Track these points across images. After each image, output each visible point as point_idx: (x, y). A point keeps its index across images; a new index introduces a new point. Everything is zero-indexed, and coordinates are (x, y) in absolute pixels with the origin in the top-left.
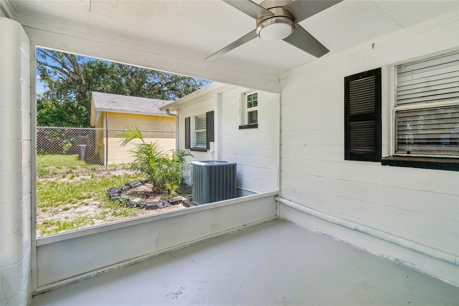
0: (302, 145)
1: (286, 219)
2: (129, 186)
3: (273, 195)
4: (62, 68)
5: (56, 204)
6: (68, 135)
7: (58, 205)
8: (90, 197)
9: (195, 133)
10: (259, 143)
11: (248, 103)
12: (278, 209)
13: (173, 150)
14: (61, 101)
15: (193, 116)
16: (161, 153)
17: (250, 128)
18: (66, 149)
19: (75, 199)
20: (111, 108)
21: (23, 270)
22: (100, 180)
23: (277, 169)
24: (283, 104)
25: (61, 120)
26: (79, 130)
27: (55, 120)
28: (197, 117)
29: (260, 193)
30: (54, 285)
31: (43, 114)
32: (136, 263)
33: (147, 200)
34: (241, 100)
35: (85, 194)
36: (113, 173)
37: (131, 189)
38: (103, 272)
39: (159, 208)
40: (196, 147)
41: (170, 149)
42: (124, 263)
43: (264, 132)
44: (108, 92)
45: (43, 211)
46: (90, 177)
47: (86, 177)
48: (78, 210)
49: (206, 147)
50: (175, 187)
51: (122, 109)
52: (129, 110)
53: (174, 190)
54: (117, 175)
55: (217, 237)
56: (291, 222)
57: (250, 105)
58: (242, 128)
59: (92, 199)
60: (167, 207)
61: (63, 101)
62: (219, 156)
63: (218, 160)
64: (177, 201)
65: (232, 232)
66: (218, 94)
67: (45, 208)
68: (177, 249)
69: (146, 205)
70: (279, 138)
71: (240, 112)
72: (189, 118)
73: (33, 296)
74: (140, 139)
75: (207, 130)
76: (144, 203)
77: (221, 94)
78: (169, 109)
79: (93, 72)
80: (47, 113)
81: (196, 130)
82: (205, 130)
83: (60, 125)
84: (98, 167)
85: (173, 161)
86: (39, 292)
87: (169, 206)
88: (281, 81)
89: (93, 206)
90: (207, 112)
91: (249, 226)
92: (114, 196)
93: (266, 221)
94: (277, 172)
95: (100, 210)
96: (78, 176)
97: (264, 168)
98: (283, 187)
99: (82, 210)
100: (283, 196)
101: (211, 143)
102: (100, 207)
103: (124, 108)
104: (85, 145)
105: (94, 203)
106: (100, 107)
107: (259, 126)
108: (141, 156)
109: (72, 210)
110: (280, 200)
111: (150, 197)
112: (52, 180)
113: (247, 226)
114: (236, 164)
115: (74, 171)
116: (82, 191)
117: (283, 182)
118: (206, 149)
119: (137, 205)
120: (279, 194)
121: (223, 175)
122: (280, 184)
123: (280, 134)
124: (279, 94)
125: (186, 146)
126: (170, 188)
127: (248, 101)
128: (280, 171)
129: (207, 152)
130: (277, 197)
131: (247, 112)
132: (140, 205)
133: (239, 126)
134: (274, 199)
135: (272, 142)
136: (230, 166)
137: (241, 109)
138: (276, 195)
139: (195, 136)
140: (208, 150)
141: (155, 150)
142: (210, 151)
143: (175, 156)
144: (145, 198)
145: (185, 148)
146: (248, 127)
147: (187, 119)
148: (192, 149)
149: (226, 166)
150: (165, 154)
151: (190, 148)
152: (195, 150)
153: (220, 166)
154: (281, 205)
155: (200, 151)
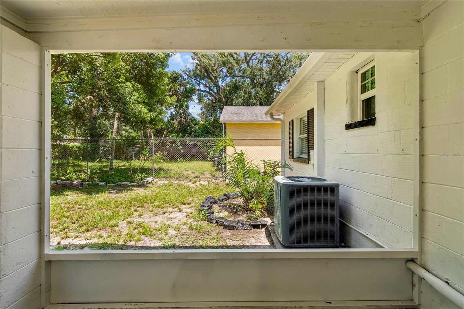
3: (407, 258)
4: (209, 91)
5: (163, 206)
7: (163, 208)
9: (299, 140)
10: (377, 152)
11: (362, 85)
12: (416, 288)
13: (264, 160)
14: (212, 118)
15: (297, 118)
16: (252, 163)
17: (362, 126)
19: (178, 204)
22: (212, 186)
23: (413, 204)
24: (426, 70)
25: (208, 133)
26: (202, 140)
27: (204, 133)
30: (61, 307)
31: (196, 129)
33: (232, 216)
34: (349, 84)
35: (190, 200)
37: (228, 200)
39: (236, 229)
40: (301, 156)
41: (262, 159)
43: (387, 132)
44: (240, 106)
45: (151, 211)
46: (206, 183)
47: (203, 183)
48: (171, 215)
49: (307, 157)
50: (260, 206)
52: (248, 120)
53: (259, 209)
57: (364, 89)
58: (351, 128)
59: (189, 206)
60: (246, 229)
61: (213, 118)
62: (321, 168)
63: (318, 176)
64: (259, 225)
66: (318, 82)
70: (418, 142)
71: (348, 102)
72: (293, 121)
74: (232, 147)
75: (308, 135)
76: (222, 221)
77: (323, 81)
78: (273, 112)
79: (229, 89)
81: (300, 135)
82: (306, 136)
83: (207, 137)
84: (220, 174)
87: (248, 228)
89: (184, 213)
90: (309, 110)
91: (337, 306)
92: (204, 207)
94: (413, 210)
95: (184, 220)
96: (199, 182)
97: (387, 197)
99: (173, 216)
100: (430, 265)
101: (311, 152)
102: (188, 216)
103: (243, 118)
105: (187, 210)
107: (377, 121)
109: (167, 214)
110: (421, 272)
111: (238, 213)
112: (182, 183)
113: (333, 304)
114: (337, 186)
115: (200, 176)
116: (191, 196)
117: (427, 236)
118: (307, 161)
119: (216, 221)
120: (418, 259)
121: (312, 200)
122: (422, 238)
123: (419, 132)
124: (419, 50)
125: (289, 155)
126: (253, 206)
127: (362, 83)
128: (422, 210)
129: (308, 163)
130: (413, 263)
131: (362, 101)
132: (219, 222)
133: (346, 124)
134: (405, 265)
135: (403, 150)
136: (326, 188)
137: (349, 98)
138: (411, 259)
139: (299, 143)
140: (309, 161)
141: (246, 158)
142: (312, 162)
143: (267, 167)
144: (232, 213)
145: (289, 158)
146: (359, 125)
147: (291, 123)
148: (295, 160)
149: (319, 188)
150: (255, 164)
151: (293, 158)
152: (298, 161)
153: (306, 187)
154: (422, 284)
155: (303, 163)
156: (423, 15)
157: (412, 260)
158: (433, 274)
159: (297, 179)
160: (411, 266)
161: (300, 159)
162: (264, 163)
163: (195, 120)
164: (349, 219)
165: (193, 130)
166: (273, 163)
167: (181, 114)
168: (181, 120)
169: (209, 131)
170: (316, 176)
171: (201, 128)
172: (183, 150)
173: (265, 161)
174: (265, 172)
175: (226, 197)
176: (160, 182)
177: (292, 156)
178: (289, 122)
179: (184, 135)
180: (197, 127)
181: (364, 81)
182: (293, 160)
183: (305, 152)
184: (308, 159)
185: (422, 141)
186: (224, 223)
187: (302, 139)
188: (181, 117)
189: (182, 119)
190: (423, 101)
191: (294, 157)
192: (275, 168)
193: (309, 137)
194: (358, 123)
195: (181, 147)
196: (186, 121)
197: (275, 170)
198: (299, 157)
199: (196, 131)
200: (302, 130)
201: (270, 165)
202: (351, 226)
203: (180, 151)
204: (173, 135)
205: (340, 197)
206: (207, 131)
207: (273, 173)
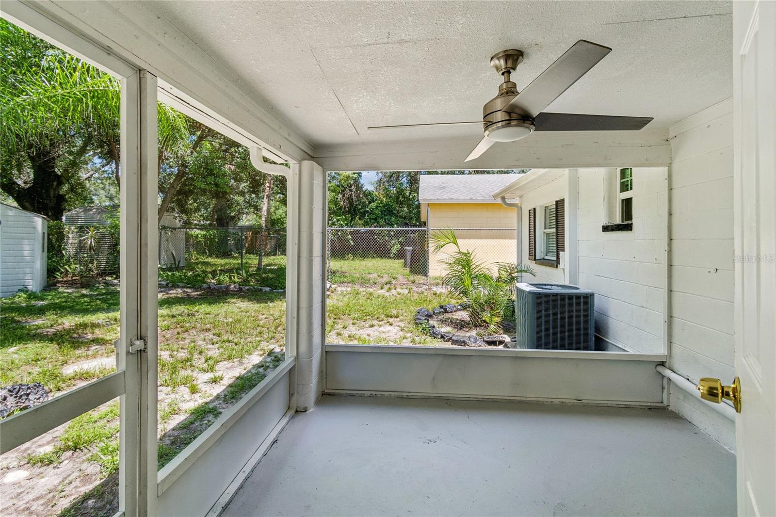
0: (710, 270)
1: (681, 414)
2: (444, 310)
3: (656, 361)
5: (365, 318)
6: (398, 234)
7: (366, 320)
8: (397, 317)
9: (544, 235)
10: (635, 259)
11: (621, 183)
12: (665, 391)
13: (498, 263)
14: (393, 190)
15: (541, 207)
16: (482, 266)
17: (619, 231)
18: (394, 251)
19: (383, 316)
20: (438, 198)
21: (313, 367)
22: (416, 296)
23: (663, 312)
24: (674, 186)
27: (385, 215)
28: (548, 207)
29: (631, 352)
30: (337, 391)
31: (373, 209)
32: (407, 398)
33: (459, 331)
34: (606, 179)
35: (394, 312)
36: (434, 289)
37: (447, 314)
38: (376, 394)
39: (468, 345)
40: (546, 258)
42: (396, 394)
43: (643, 239)
45: (353, 324)
46: (406, 291)
47: (401, 291)
48: (382, 329)
49: (555, 259)
50: (496, 319)
51: (451, 197)
52: (461, 198)
53: (494, 323)
54: (438, 292)
55: (521, 402)
56: (690, 422)
57: (623, 188)
58: (608, 231)
59: (398, 319)
60: (480, 346)
62: (574, 275)
63: (570, 283)
65: (550, 403)
67: (355, 321)
68: (456, 398)
69: (451, 337)
70: (667, 252)
71: (605, 200)
72: (535, 209)
73: (323, 395)
74: (454, 245)
75: (557, 230)
78: (506, 195)
80: (377, 207)
81: (545, 229)
82: (554, 230)
84: (420, 279)
85: (499, 279)
86: (327, 393)
87: (482, 345)
88: (671, 141)
89: (396, 327)
90: (557, 200)
91: (587, 403)
93: (631, 405)
94: (662, 316)
95: (401, 334)
96: (395, 289)
97: (643, 307)
98: (676, 349)
99: (384, 330)
100: (676, 367)
101: (561, 253)
102: (402, 330)
104: (411, 248)
105: (398, 324)
106: (425, 198)
107: (634, 227)
108: (455, 269)
109: (376, 327)
110: (668, 373)
111: (464, 329)
112: (371, 290)
113: (583, 401)
114: (592, 295)
115: (394, 282)
116: (393, 308)
117: (676, 340)
118: (556, 264)
119: (441, 335)
120: (667, 362)
121: (563, 310)
122: (670, 343)
123: (668, 244)
124: (667, 167)
125: (530, 255)
126: (486, 319)
127: (621, 180)
128: (670, 317)
129: (557, 267)
130: (662, 366)
131: (621, 201)
132: (445, 337)
133: (603, 225)
134: (655, 369)
135: (656, 259)
136: (578, 296)
137: (606, 196)
138: (661, 363)
139: (544, 240)
140: (558, 265)
141: (473, 260)
142: (561, 266)
143: (501, 271)
144: (456, 329)
145: (529, 259)
146: (616, 228)
147: (532, 212)
148: (537, 261)
149: (570, 296)
150: (486, 267)
151: (535, 260)
152: (542, 264)
153: (556, 295)
154: (671, 385)
155: (548, 266)
156: (671, 135)
157: (663, 364)
158: (679, 374)
159: (544, 287)
160: (660, 369)
161: (545, 261)
162: (498, 266)
163: (370, 193)
164: (606, 334)
165: (367, 209)
166: (509, 267)
167: (351, 186)
168: (351, 195)
169: (392, 211)
170: (567, 283)
171: (380, 206)
172: (353, 241)
173: (500, 263)
174: (500, 277)
175: (443, 310)
176: (339, 289)
177: (533, 257)
178: (530, 210)
179: (353, 217)
180: (373, 205)
181: (623, 179)
182: (535, 262)
183: (552, 252)
184: (557, 262)
185: (670, 252)
186: (452, 338)
187: (548, 235)
188: (351, 191)
189: (353, 193)
190: (671, 214)
191: (537, 258)
192: (513, 273)
193: (557, 232)
194: (615, 226)
195: (351, 237)
196: (358, 197)
197: (512, 275)
198: (543, 259)
199: (372, 211)
200: (548, 222)
201: (506, 269)
202: (608, 340)
203: (349, 242)
204: (338, 218)
205: (595, 308)
206: (389, 211)
207: (509, 278)
